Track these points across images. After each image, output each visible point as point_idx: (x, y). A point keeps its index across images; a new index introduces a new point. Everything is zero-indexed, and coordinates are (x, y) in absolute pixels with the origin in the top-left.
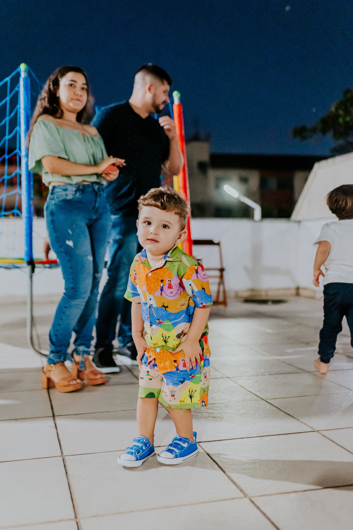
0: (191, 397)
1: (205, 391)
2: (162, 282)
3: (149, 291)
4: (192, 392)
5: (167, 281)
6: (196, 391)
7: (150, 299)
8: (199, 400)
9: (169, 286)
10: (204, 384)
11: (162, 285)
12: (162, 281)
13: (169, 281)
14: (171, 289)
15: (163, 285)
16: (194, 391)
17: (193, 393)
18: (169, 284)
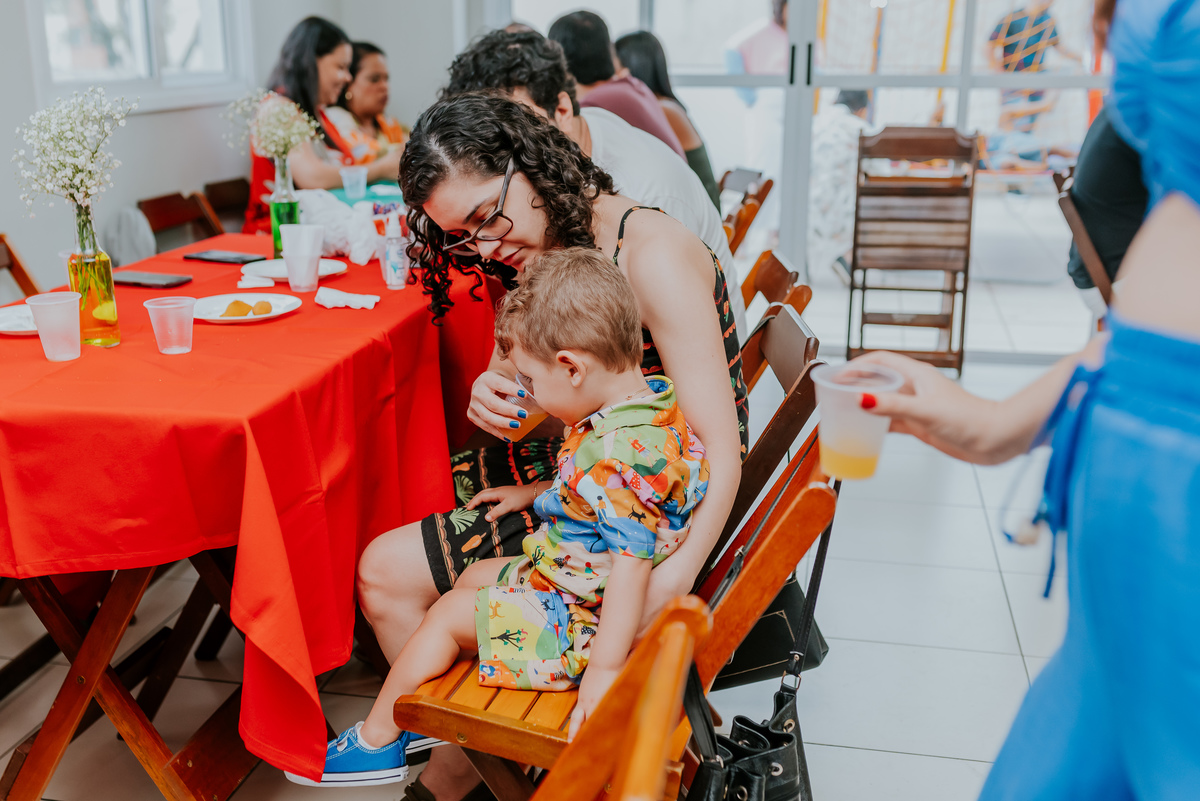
0: (505, 637)
1: (518, 675)
4: (518, 640)
6: (521, 649)
8: (495, 657)
10: (537, 673)
16: (519, 645)
17: (515, 642)
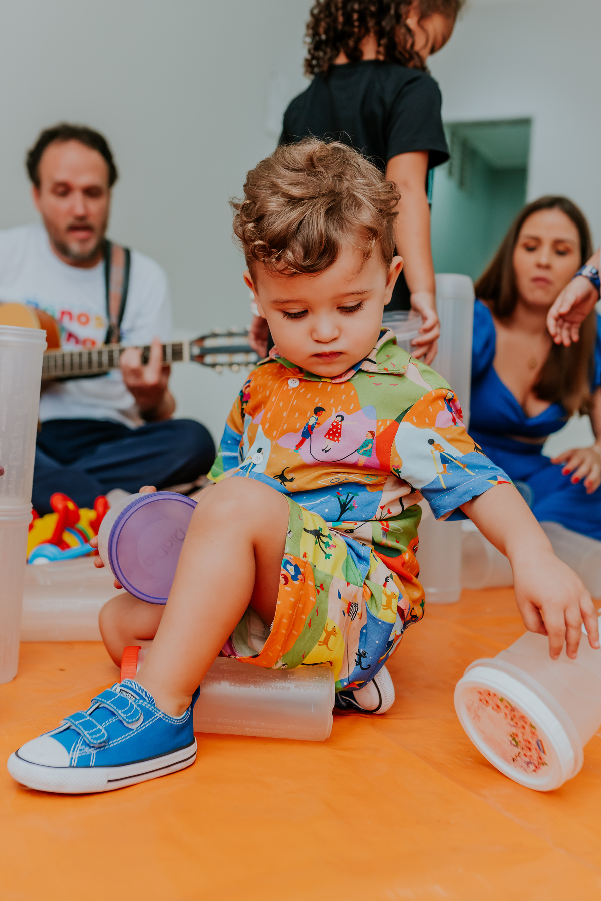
2: (316, 413)
3: (267, 427)
5: (334, 415)
7: (260, 450)
9: (330, 430)
11: (312, 422)
12: (318, 411)
13: (340, 418)
14: (333, 440)
15: (316, 423)
18: (335, 424)
